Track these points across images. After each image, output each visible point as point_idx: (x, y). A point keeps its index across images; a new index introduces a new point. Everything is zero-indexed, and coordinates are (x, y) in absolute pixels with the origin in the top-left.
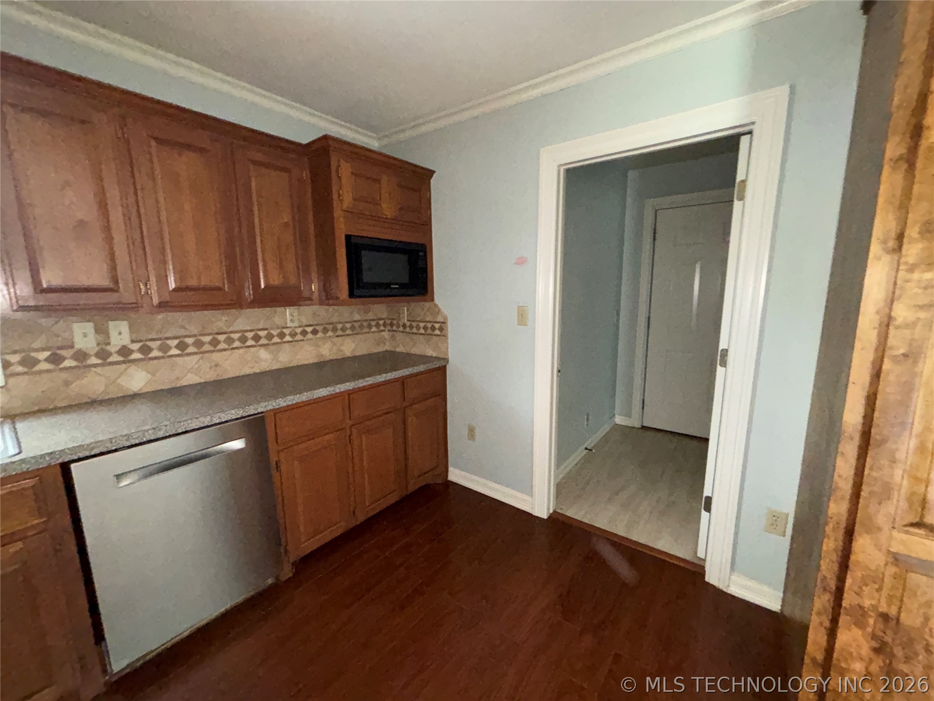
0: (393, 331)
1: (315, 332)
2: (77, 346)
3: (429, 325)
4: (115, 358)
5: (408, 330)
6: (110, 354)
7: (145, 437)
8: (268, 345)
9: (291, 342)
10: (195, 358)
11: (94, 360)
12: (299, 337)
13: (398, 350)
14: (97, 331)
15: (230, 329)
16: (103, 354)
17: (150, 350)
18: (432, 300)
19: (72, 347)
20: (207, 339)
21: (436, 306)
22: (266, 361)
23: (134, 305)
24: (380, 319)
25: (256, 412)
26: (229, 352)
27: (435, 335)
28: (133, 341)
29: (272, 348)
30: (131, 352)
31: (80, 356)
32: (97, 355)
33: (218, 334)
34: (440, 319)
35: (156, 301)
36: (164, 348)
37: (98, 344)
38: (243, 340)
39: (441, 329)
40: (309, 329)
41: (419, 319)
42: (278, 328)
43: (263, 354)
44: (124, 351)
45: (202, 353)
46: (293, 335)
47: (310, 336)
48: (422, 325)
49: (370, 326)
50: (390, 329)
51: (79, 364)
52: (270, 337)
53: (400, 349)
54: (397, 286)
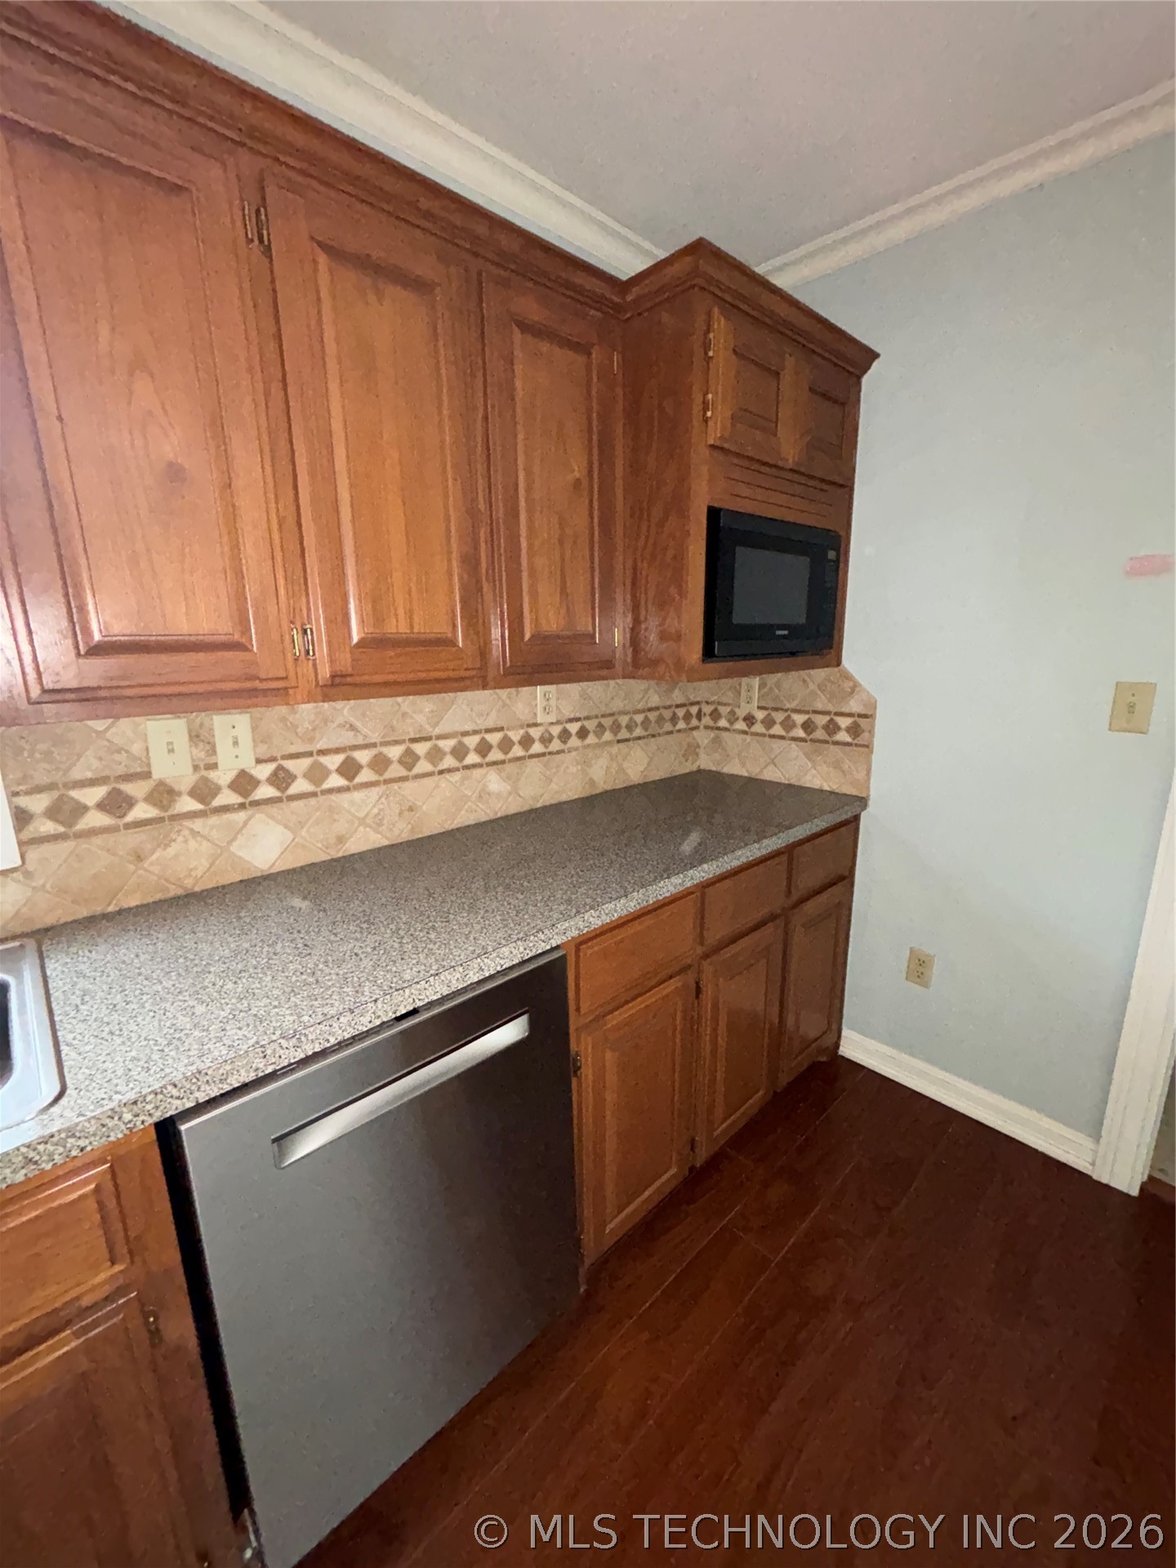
0: (718, 729)
1: (583, 733)
2: (157, 774)
3: (821, 720)
4: (227, 797)
5: (758, 728)
6: (216, 790)
7: (333, 1034)
8: (503, 762)
9: (543, 755)
10: (374, 792)
11: (188, 804)
12: (556, 745)
13: (727, 770)
14: (195, 737)
15: (437, 731)
16: (204, 791)
17: (291, 778)
18: (839, 663)
19: (147, 775)
20: (395, 752)
21: (847, 676)
22: (499, 796)
23: (280, 684)
24: (692, 704)
25: (548, 947)
26: (436, 778)
27: (837, 743)
28: (259, 761)
29: (510, 768)
30: (255, 783)
31: (163, 794)
32: (194, 793)
33: (414, 740)
34: (854, 706)
35: (325, 672)
36: (317, 774)
37: (196, 768)
38: (460, 752)
39: (854, 730)
40: (574, 728)
41: (793, 705)
42: (522, 727)
43: (494, 782)
44: (243, 783)
45: (386, 782)
46: (546, 740)
47: (574, 742)
48: (799, 719)
49: (674, 719)
50: (711, 723)
51: (162, 815)
52: (506, 744)
53: (734, 768)
54: (786, 632)
